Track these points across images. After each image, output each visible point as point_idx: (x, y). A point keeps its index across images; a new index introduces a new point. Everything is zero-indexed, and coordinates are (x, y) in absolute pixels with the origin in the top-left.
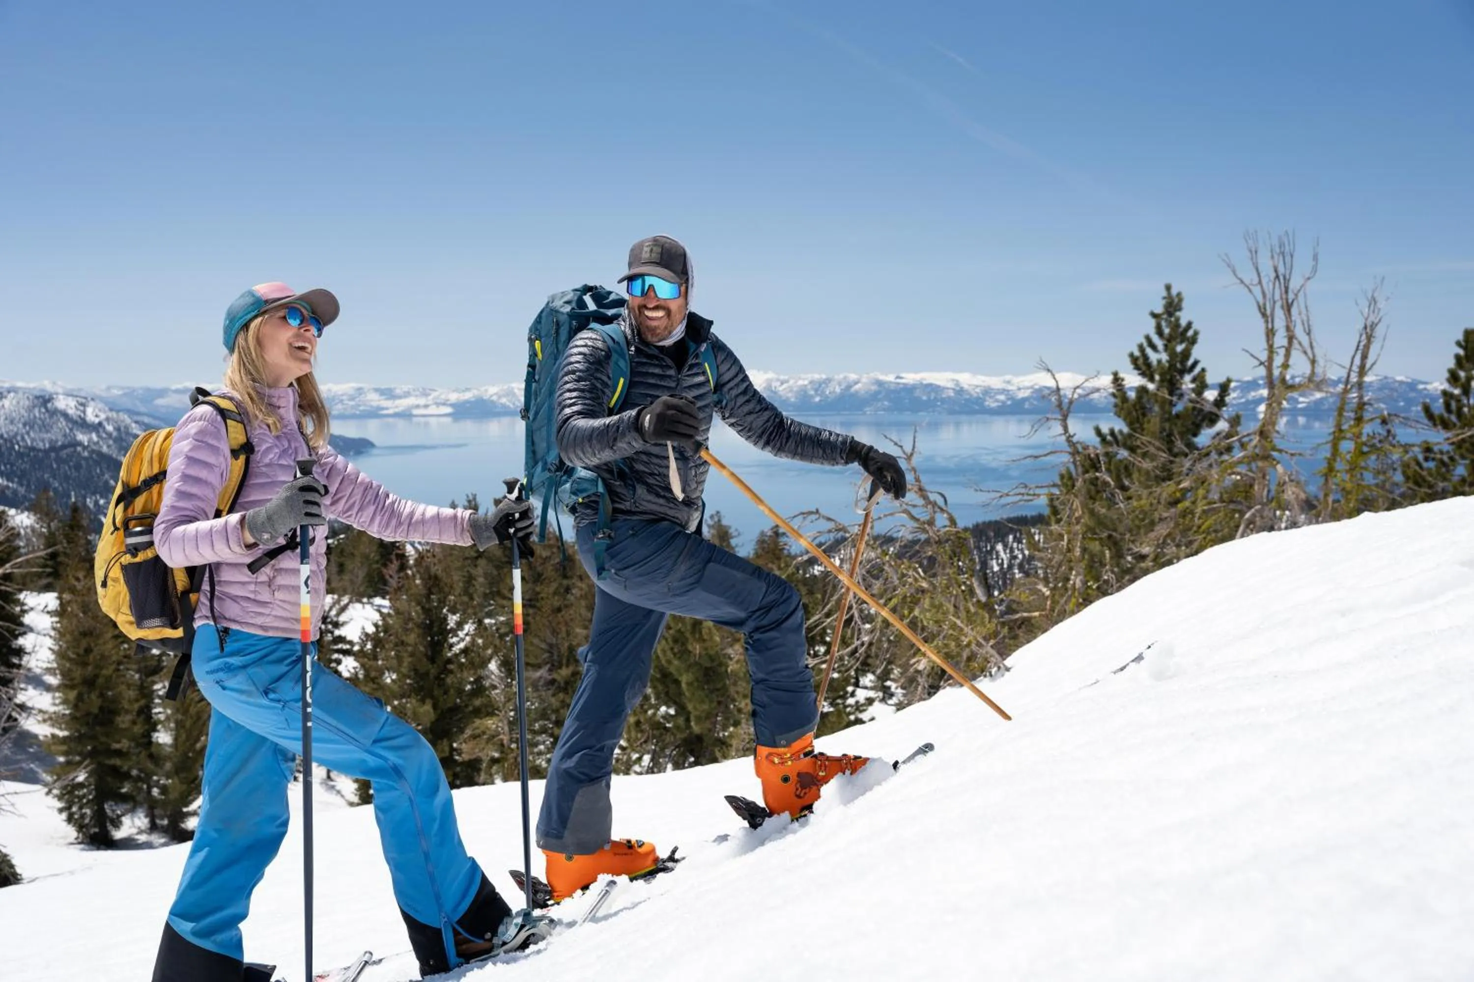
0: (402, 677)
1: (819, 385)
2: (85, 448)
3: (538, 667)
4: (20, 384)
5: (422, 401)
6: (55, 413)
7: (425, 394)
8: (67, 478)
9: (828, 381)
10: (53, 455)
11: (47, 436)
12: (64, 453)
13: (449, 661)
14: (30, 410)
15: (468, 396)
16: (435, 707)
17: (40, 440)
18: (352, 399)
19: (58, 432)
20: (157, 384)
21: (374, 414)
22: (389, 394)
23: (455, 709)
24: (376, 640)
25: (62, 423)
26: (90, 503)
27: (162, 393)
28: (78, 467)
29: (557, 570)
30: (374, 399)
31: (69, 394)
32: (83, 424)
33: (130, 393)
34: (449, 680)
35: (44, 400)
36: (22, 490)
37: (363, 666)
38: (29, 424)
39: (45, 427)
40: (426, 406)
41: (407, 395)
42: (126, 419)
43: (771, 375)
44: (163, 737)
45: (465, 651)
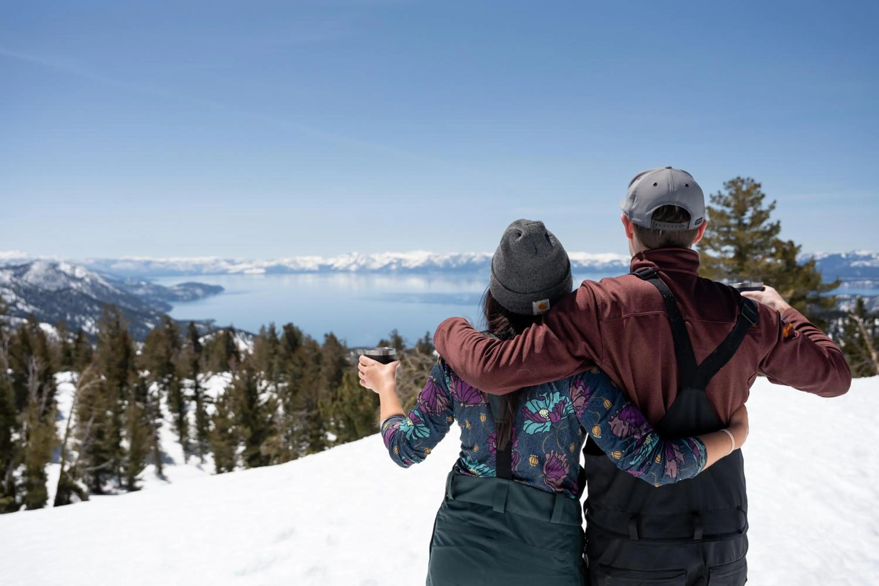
0: (237, 415)
1: (455, 259)
2: (75, 290)
3: (301, 410)
4: (42, 257)
5: (249, 266)
6: (59, 272)
7: (250, 262)
8: (65, 306)
9: (459, 257)
10: (58, 294)
11: (55, 284)
12: (64, 293)
13: (259, 408)
14: (47, 270)
15: (273, 263)
16: (252, 429)
17: (52, 287)
18: (213, 264)
19: (60, 282)
20: (112, 257)
21: (224, 272)
22: (232, 262)
23: (261, 431)
24: (225, 397)
25: (63, 278)
26: (77, 319)
27: (115, 262)
28: (71, 300)
29: (313, 360)
30: (224, 265)
31: (67, 262)
32: (73, 278)
33: (98, 262)
34: (258, 417)
35: (54, 266)
36: (42, 312)
37: (218, 409)
38: (47, 278)
39: (54, 279)
40: (251, 269)
41: (241, 263)
42: (96, 275)
43: (430, 253)
44: (125, 444)
45: (267, 403)
